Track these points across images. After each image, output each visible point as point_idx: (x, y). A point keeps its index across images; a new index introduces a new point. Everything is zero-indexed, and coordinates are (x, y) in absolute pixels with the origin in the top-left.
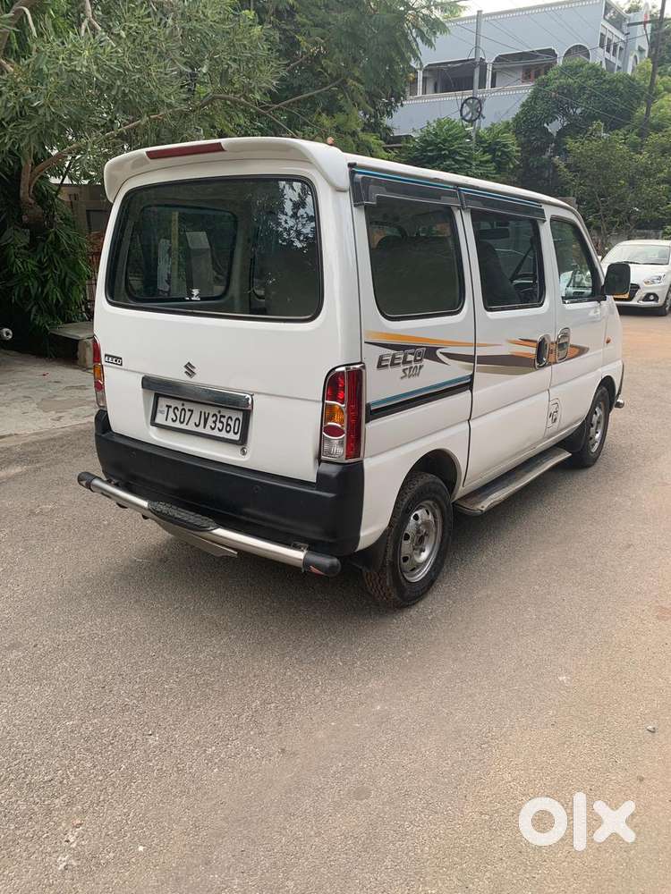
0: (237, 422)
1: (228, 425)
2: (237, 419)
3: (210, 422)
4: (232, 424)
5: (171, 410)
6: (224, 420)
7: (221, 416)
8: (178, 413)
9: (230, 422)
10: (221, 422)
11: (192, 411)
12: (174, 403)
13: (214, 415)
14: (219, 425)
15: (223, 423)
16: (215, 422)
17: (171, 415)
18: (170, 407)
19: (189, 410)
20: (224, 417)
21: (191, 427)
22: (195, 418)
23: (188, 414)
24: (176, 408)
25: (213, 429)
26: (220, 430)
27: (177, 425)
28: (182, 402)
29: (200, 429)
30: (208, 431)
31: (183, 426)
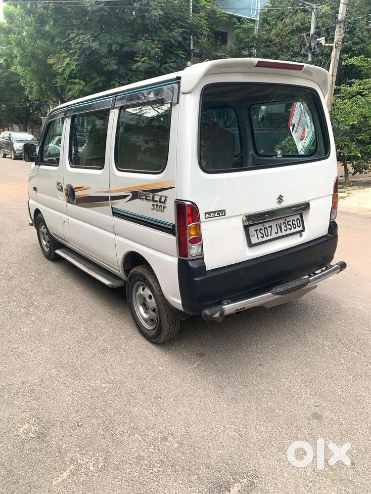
0: (298, 221)
1: (293, 224)
2: (298, 219)
3: (283, 228)
4: (295, 223)
5: (258, 232)
6: (291, 223)
7: (288, 222)
8: (263, 232)
9: (294, 222)
10: (289, 225)
11: (271, 227)
12: (258, 227)
13: (284, 223)
14: (289, 227)
15: (290, 225)
16: (286, 227)
17: (259, 235)
18: (257, 230)
19: (269, 227)
20: (290, 221)
21: (274, 236)
22: (274, 230)
23: (269, 229)
24: (261, 229)
25: (286, 231)
26: (290, 229)
27: (265, 239)
28: (262, 224)
29: (280, 234)
30: (284, 233)
31: (269, 238)
